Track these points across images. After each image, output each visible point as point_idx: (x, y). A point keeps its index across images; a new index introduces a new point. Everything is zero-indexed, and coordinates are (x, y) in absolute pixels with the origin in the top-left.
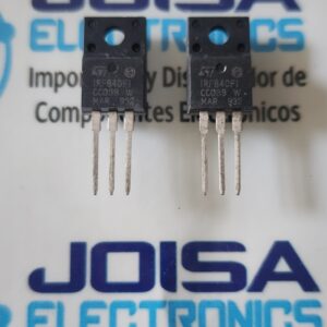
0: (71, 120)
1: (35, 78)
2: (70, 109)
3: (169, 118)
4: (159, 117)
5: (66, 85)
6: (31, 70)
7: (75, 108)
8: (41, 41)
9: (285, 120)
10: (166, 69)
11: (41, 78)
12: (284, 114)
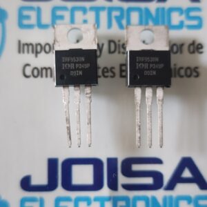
0: (47, 76)
1: (22, 47)
2: (46, 69)
3: (112, 75)
4: (106, 74)
5: (43, 52)
6: (19, 42)
7: (50, 68)
8: (26, 22)
9: (189, 76)
10: (110, 42)
11: (26, 47)
12: (189, 72)
